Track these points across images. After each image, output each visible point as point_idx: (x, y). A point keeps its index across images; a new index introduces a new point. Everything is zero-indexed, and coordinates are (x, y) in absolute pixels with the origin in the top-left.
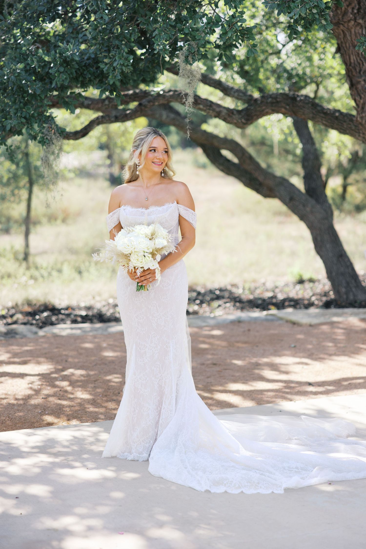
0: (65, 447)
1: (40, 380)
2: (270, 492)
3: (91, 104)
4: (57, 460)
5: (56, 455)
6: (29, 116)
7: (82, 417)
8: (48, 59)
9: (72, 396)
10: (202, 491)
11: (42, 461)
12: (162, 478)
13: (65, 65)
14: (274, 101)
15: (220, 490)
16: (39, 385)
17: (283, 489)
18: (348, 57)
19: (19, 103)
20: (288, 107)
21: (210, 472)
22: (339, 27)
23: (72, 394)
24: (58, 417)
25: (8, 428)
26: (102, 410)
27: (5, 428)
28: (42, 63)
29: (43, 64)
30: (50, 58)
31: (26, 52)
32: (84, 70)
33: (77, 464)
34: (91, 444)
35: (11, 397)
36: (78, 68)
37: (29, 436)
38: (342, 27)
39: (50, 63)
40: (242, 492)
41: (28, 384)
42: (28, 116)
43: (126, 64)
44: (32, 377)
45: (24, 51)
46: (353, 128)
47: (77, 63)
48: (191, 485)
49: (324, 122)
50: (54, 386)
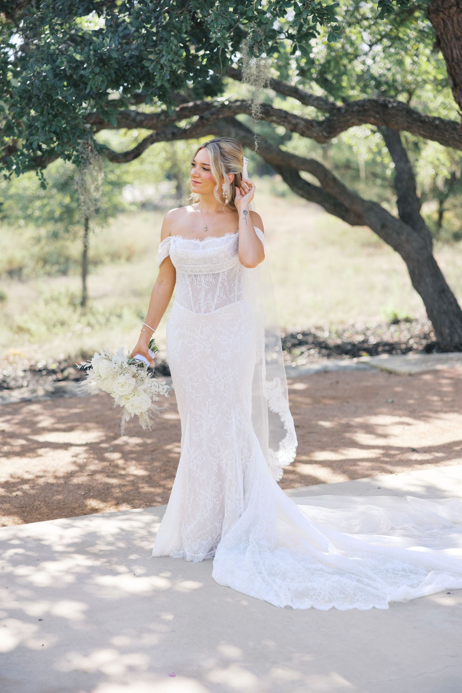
0: (109, 544)
1: (86, 451)
2: (370, 606)
3: (144, 120)
4: (97, 563)
5: (96, 556)
6: (60, 130)
7: (134, 500)
8: (80, 57)
9: (123, 472)
10: (281, 606)
11: (78, 565)
12: (229, 587)
13: (101, 64)
14: (361, 109)
15: (305, 604)
16: (86, 458)
17: (387, 602)
18: (449, 51)
19: (47, 115)
20: (377, 116)
21: (291, 579)
22: (438, 15)
23: (124, 469)
24: (104, 501)
25: (43, 516)
26: (159, 490)
27: (39, 516)
28: (73, 64)
29: (75, 64)
30: (83, 56)
31: (55, 52)
32: (126, 71)
33: (122, 569)
34: (142, 538)
35: (50, 475)
36: (118, 69)
37: (66, 528)
38: (441, 15)
39: (82, 63)
40: (334, 608)
41: (73, 456)
42: (58, 131)
43: (175, 60)
44: (77, 448)
45: (52, 51)
46: (457, 138)
47: (116, 62)
48: (267, 599)
49: (422, 132)
50: (103, 459)
